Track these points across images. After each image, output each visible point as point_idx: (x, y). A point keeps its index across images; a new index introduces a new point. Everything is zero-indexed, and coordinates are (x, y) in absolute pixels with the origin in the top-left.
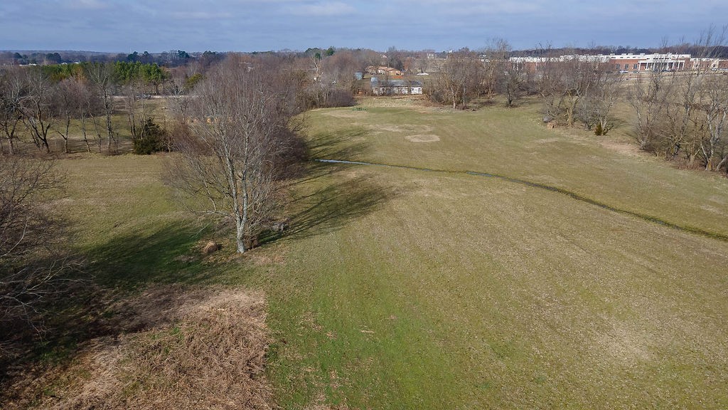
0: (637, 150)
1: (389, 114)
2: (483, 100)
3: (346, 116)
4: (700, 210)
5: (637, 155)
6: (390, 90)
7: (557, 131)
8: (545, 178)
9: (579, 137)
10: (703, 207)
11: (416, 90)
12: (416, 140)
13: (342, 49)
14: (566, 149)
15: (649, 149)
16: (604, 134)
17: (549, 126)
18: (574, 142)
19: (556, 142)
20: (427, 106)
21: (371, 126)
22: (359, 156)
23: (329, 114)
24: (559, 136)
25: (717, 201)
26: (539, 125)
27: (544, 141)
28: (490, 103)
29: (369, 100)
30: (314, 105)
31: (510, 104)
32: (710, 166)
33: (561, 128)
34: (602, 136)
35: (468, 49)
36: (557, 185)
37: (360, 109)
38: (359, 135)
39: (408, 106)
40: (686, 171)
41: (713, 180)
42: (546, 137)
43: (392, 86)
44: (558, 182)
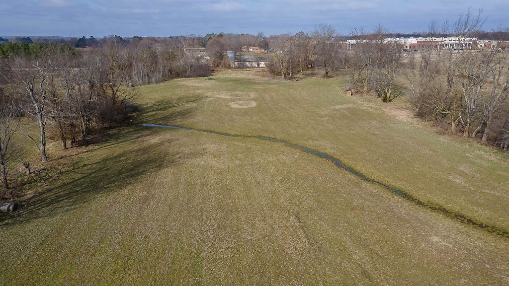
0: (412, 115)
1: (231, 83)
2: (309, 72)
3: (197, 84)
4: (448, 180)
5: (411, 121)
6: (243, 64)
7: (354, 97)
8: (322, 144)
9: (369, 103)
10: (451, 178)
11: (262, 64)
12: (236, 106)
13: (229, 34)
14: (355, 114)
15: (421, 115)
16: (390, 101)
17: (349, 94)
18: (363, 108)
19: (349, 107)
20: (264, 76)
21: (210, 94)
22: (178, 122)
23: (184, 83)
24: (354, 103)
25: (466, 171)
26: (341, 94)
27: (339, 106)
28: (313, 74)
29: (224, 72)
30: (178, 75)
31: (327, 75)
32: (467, 133)
33: (358, 95)
34: (388, 103)
36: (329, 151)
37: (211, 79)
38: (194, 101)
40: (447, 137)
41: (468, 147)
42: (342, 104)
44: (331, 149)
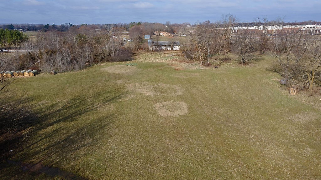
3: (119, 71)
6: (160, 48)
11: (176, 48)
12: (164, 112)
13: (145, 23)
17: (293, 92)
20: (181, 62)
21: (131, 87)
29: (144, 55)
31: (243, 62)
35: (209, 22)
37: (132, 65)
38: (112, 99)
39: (169, 61)
43: (161, 45)
